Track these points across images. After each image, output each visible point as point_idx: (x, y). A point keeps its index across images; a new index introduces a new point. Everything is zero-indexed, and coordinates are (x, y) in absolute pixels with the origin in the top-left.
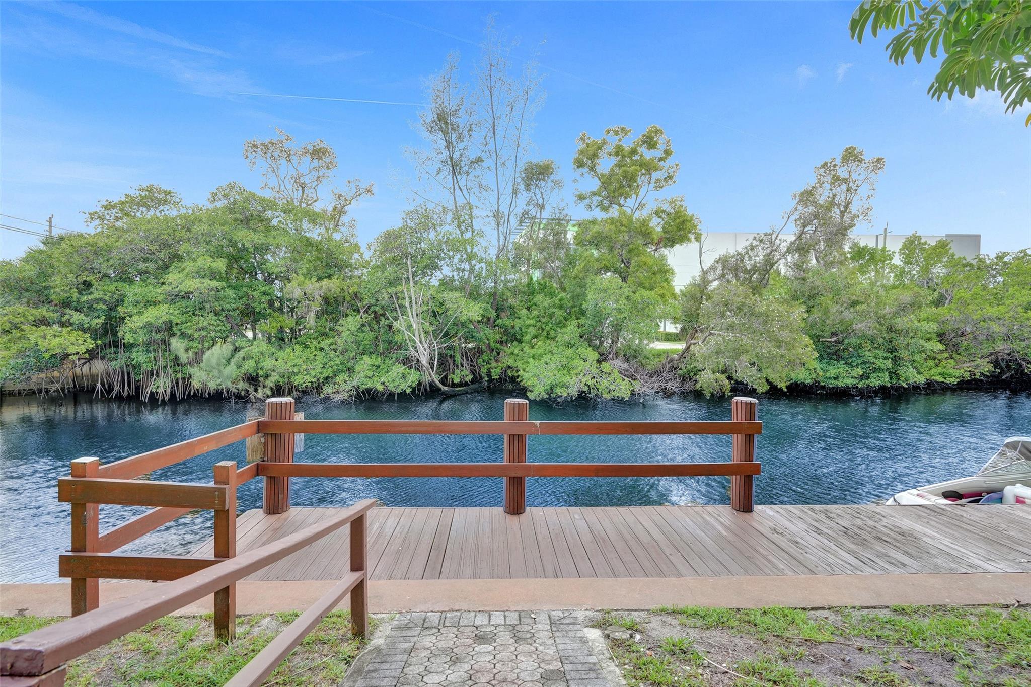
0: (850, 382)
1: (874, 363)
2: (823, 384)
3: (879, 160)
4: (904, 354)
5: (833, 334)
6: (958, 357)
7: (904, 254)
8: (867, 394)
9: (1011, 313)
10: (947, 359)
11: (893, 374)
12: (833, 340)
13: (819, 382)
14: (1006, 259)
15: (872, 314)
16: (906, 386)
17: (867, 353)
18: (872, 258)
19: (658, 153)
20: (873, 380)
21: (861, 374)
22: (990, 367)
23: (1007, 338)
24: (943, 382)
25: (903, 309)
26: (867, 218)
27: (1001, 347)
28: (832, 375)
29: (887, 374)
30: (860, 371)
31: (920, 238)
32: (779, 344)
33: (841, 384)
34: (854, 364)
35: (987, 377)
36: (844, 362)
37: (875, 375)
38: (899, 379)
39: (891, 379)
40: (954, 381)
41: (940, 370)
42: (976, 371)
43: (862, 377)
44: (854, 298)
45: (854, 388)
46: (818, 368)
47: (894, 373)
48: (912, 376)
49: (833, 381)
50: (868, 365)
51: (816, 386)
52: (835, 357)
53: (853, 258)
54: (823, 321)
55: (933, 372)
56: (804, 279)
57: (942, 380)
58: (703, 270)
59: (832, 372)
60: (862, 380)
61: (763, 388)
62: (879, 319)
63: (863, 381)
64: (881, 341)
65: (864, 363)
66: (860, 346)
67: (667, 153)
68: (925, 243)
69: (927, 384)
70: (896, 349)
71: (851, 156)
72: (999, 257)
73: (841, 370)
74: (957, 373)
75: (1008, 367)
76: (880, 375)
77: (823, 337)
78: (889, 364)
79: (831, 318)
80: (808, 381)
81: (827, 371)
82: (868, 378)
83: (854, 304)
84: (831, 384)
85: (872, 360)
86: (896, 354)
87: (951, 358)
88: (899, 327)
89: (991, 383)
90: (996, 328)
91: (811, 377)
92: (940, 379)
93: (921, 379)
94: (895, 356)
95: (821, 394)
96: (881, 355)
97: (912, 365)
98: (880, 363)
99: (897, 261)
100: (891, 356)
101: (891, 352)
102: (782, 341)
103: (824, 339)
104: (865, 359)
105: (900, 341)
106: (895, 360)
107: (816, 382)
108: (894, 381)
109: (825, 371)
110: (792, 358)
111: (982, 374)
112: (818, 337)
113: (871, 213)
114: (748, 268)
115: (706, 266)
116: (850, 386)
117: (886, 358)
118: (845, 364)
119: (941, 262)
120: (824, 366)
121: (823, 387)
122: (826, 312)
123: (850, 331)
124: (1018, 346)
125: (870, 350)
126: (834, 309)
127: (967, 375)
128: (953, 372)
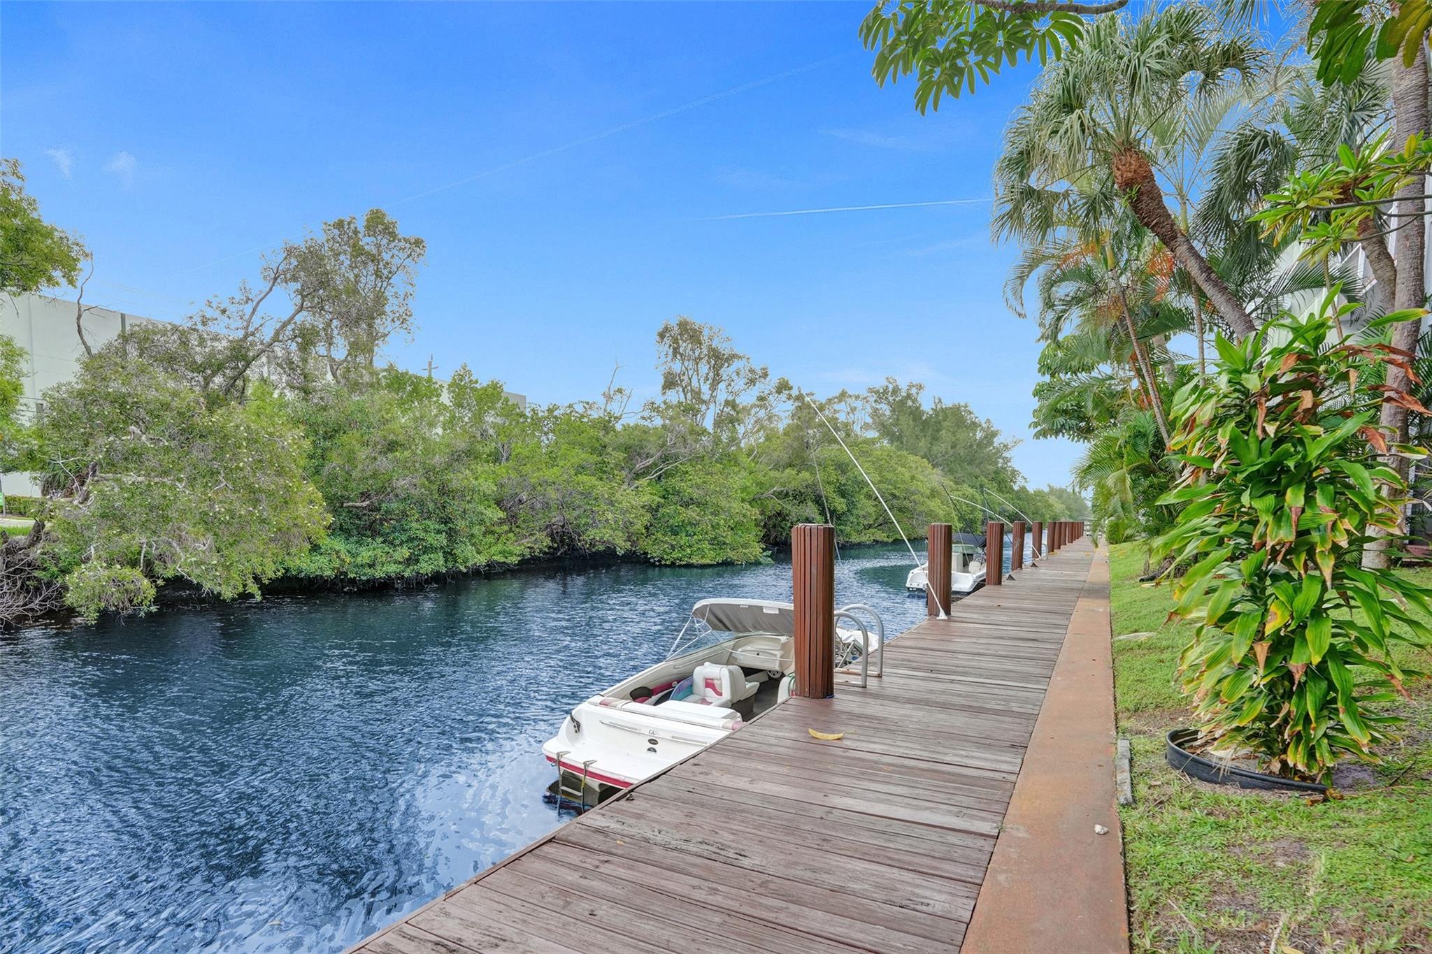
0: (392, 569)
1: (423, 540)
2: (352, 576)
3: (418, 243)
4: (461, 524)
5: (365, 495)
6: (518, 530)
7: (453, 392)
8: (416, 586)
9: (566, 477)
10: (506, 532)
11: (449, 555)
12: (364, 504)
13: (345, 574)
14: (556, 413)
15: (417, 465)
16: (465, 570)
17: (415, 525)
18: (415, 390)
20: (423, 565)
21: (407, 556)
22: (548, 541)
23: (563, 505)
24: (504, 563)
25: (457, 458)
26: (405, 326)
27: (556, 519)
28: (366, 561)
29: (441, 554)
30: (404, 552)
31: (470, 374)
32: (254, 495)
33: (379, 573)
34: (397, 542)
35: (545, 553)
36: (381, 539)
37: (426, 557)
38: (456, 562)
39: (446, 561)
40: (514, 560)
41: (500, 547)
42: (536, 546)
43: (410, 561)
44: (391, 437)
45: (399, 578)
46: (343, 551)
47: (450, 553)
48: (472, 556)
49: (367, 570)
50: (416, 543)
51: (342, 580)
52: (369, 533)
53: (389, 386)
54: (347, 473)
55: (493, 549)
57: (502, 560)
58: (88, 349)
59: (365, 555)
60: (409, 565)
62: (429, 472)
63: (411, 567)
64: (431, 506)
65: (411, 540)
66: (405, 514)
68: (476, 382)
69: (488, 565)
70: (450, 519)
71: (377, 222)
72: (550, 411)
73: (379, 552)
74: (517, 550)
75: (562, 541)
76: (432, 556)
77: (349, 499)
78: (443, 539)
79: (360, 467)
80: (328, 573)
81: (357, 555)
82: (417, 561)
83: (392, 446)
84: (365, 574)
85: (422, 535)
86: (451, 525)
87: (511, 531)
88: (454, 485)
89: (548, 561)
90: (553, 494)
91: (332, 566)
92: (500, 558)
93: (481, 560)
94: (450, 529)
95: (350, 592)
96: (432, 527)
97: (470, 540)
98: (432, 539)
99: (446, 399)
100: (445, 529)
101: (446, 523)
102: (260, 490)
103: (351, 504)
104: (411, 534)
105: (455, 506)
106: (452, 534)
107: (342, 573)
108: (450, 565)
109: (354, 555)
110: (284, 524)
111: (541, 551)
112: (342, 499)
113: (410, 320)
114: (199, 359)
115: (97, 346)
116: (393, 575)
117: (439, 532)
118: (384, 542)
119: (494, 409)
120: (352, 547)
121: (353, 581)
122: (351, 458)
123: (389, 490)
124: (571, 515)
125: (417, 520)
126: (362, 454)
127: (527, 552)
128: (514, 549)
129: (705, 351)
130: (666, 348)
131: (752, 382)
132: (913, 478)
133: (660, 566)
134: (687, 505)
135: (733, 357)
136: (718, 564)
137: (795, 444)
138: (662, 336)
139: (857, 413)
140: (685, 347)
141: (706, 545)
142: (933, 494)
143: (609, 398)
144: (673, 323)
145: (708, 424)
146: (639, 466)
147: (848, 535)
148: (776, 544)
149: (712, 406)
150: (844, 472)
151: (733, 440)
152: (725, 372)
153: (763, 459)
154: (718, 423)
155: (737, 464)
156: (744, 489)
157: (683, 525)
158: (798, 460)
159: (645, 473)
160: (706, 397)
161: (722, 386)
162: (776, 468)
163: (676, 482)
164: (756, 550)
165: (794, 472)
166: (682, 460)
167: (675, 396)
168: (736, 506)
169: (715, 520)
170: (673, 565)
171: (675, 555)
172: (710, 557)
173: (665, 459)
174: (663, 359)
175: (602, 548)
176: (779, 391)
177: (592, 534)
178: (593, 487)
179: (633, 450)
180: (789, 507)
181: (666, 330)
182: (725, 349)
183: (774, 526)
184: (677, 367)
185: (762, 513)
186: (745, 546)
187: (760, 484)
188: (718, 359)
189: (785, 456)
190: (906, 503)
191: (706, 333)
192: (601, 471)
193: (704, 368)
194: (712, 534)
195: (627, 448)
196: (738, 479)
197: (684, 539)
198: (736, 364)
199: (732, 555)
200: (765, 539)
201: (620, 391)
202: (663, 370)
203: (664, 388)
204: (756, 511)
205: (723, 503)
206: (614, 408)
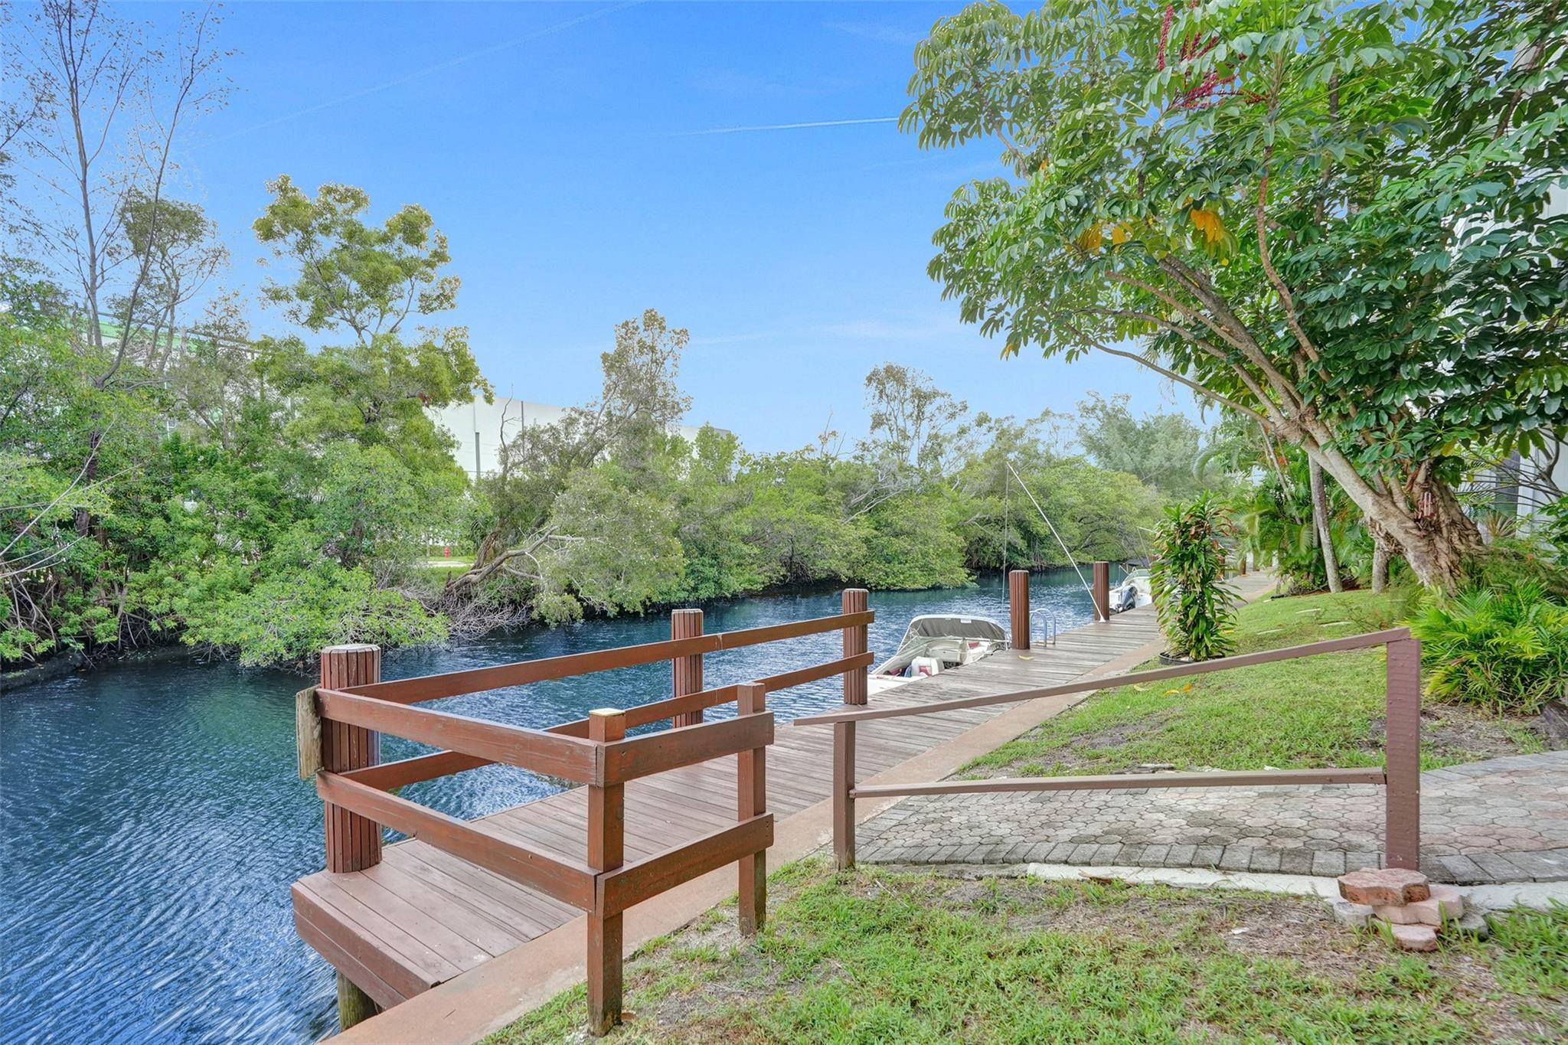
3: (685, 332)
4: (725, 559)
7: (700, 446)
9: (798, 515)
10: (750, 564)
11: (718, 583)
15: (698, 514)
16: (728, 595)
17: (697, 560)
19: (423, 252)
20: (702, 592)
22: (782, 571)
23: (795, 540)
24: (752, 589)
27: (788, 550)
29: (712, 583)
30: (692, 582)
31: (712, 429)
33: (674, 599)
34: (686, 575)
35: (782, 581)
37: (705, 585)
38: (722, 589)
39: (716, 588)
40: (759, 587)
41: (747, 576)
42: (774, 576)
43: (695, 589)
44: (684, 494)
45: (687, 603)
48: (735, 583)
50: (699, 574)
55: (742, 579)
56: (644, 470)
58: (505, 446)
61: (612, 611)
62: (705, 521)
65: (695, 572)
67: (440, 256)
69: (742, 591)
70: (719, 554)
71: (652, 320)
72: (779, 458)
74: (761, 578)
76: (709, 584)
78: (713, 571)
83: (684, 501)
85: (701, 568)
86: (719, 560)
87: (755, 564)
88: (723, 528)
89: (779, 587)
90: (788, 530)
92: (750, 586)
93: (738, 587)
94: (718, 563)
96: (706, 562)
99: (695, 455)
108: (719, 591)
111: (778, 580)
114: (566, 448)
115: (508, 442)
117: (712, 566)
124: (802, 548)
127: (767, 580)
128: (759, 578)
129: (909, 391)
130: (873, 389)
131: (953, 415)
132: (1120, 497)
133: (877, 591)
134: (896, 535)
135: (935, 394)
136: (929, 589)
137: (996, 472)
138: (870, 380)
139: (1060, 432)
140: (891, 387)
141: (917, 572)
142: (1144, 512)
143: (824, 439)
144: (881, 367)
145: (913, 459)
146: (855, 500)
147: (1052, 558)
148: (979, 568)
149: (916, 441)
150: (1046, 497)
151: (936, 471)
152: (929, 409)
153: (966, 488)
154: (922, 458)
155: (940, 494)
156: (949, 519)
157: (895, 556)
158: (1000, 486)
159: (857, 508)
160: (911, 433)
161: (925, 423)
162: (977, 496)
163: (884, 515)
164: (962, 575)
165: (996, 499)
166: (892, 494)
167: (883, 435)
168: (943, 535)
169: (925, 548)
170: (888, 590)
171: (890, 581)
172: (922, 582)
173: (877, 494)
174: (870, 401)
175: (824, 575)
176: (979, 424)
177: (820, 563)
178: (821, 523)
179: (848, 488)
180: (991, 533)
181: (875, 373)
182: (926, 388)
183: (977, 551)
184: (883, 408)
185: (966, 539)
186: (952, 572)
187: (963, 512)
188: (922, 398)
189: (987, 485)
190: (1113, 523)
191: (909, 375)
192: (823, 508)
193: (909, 408)
194: (922, 562)
195: (843, 487)
196: (944, 511)
197: (897, 567)
198: (938, 401)
199: (941, 580)
200: (968, 564)
201: (834, 433)
202: (871, 411)
203: (873, 428)
204: (961, 539)
205: (931, 532)
206: (830, 449)
